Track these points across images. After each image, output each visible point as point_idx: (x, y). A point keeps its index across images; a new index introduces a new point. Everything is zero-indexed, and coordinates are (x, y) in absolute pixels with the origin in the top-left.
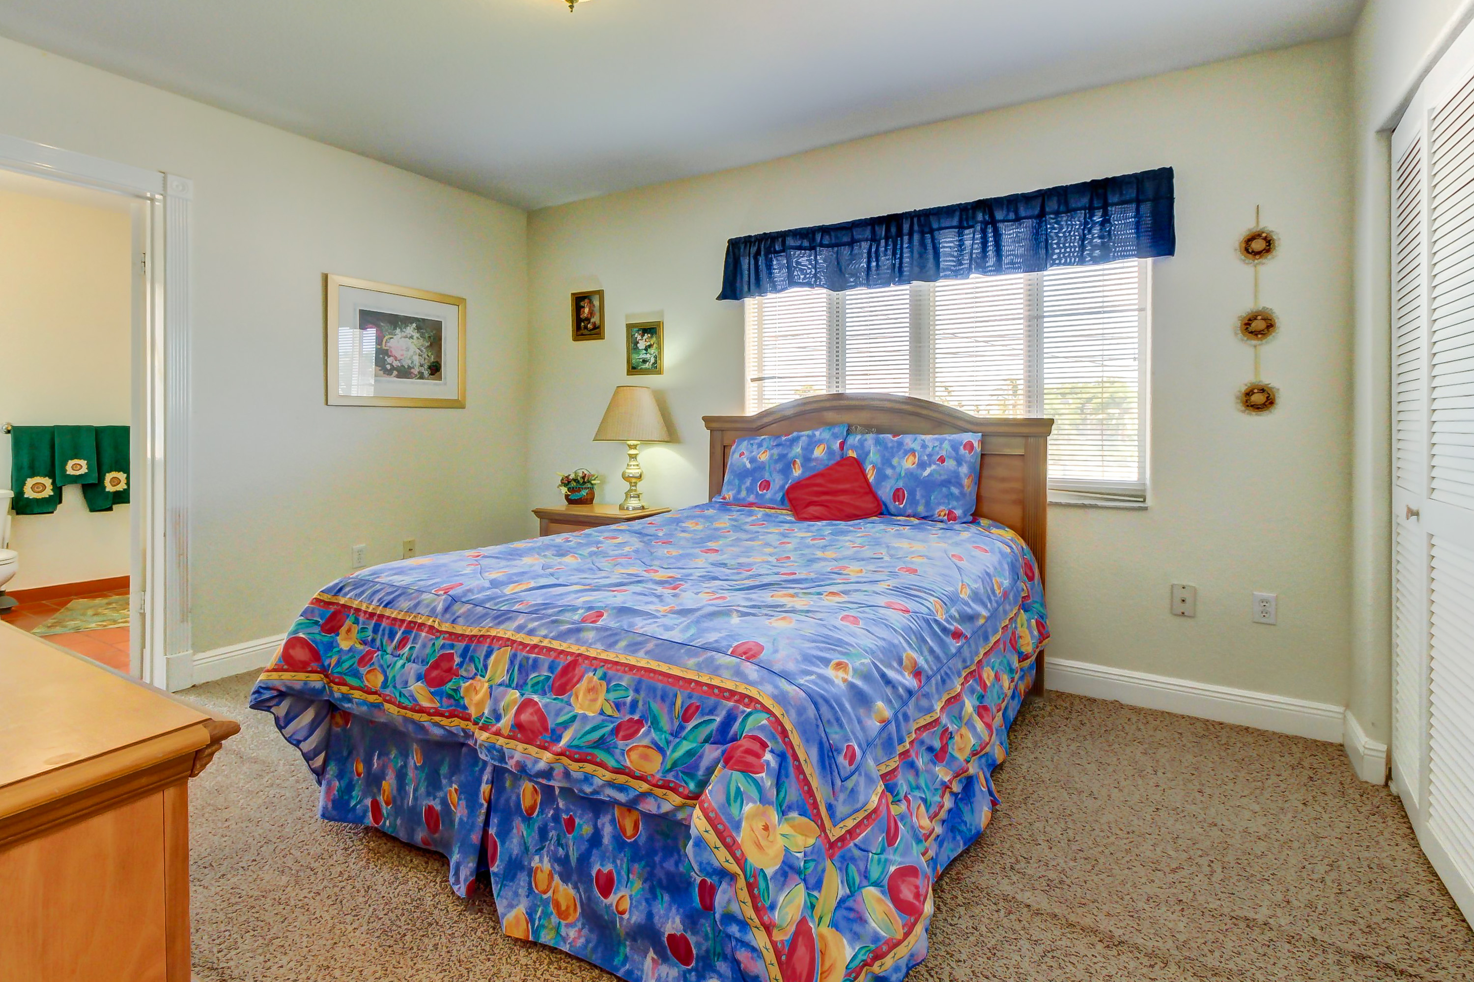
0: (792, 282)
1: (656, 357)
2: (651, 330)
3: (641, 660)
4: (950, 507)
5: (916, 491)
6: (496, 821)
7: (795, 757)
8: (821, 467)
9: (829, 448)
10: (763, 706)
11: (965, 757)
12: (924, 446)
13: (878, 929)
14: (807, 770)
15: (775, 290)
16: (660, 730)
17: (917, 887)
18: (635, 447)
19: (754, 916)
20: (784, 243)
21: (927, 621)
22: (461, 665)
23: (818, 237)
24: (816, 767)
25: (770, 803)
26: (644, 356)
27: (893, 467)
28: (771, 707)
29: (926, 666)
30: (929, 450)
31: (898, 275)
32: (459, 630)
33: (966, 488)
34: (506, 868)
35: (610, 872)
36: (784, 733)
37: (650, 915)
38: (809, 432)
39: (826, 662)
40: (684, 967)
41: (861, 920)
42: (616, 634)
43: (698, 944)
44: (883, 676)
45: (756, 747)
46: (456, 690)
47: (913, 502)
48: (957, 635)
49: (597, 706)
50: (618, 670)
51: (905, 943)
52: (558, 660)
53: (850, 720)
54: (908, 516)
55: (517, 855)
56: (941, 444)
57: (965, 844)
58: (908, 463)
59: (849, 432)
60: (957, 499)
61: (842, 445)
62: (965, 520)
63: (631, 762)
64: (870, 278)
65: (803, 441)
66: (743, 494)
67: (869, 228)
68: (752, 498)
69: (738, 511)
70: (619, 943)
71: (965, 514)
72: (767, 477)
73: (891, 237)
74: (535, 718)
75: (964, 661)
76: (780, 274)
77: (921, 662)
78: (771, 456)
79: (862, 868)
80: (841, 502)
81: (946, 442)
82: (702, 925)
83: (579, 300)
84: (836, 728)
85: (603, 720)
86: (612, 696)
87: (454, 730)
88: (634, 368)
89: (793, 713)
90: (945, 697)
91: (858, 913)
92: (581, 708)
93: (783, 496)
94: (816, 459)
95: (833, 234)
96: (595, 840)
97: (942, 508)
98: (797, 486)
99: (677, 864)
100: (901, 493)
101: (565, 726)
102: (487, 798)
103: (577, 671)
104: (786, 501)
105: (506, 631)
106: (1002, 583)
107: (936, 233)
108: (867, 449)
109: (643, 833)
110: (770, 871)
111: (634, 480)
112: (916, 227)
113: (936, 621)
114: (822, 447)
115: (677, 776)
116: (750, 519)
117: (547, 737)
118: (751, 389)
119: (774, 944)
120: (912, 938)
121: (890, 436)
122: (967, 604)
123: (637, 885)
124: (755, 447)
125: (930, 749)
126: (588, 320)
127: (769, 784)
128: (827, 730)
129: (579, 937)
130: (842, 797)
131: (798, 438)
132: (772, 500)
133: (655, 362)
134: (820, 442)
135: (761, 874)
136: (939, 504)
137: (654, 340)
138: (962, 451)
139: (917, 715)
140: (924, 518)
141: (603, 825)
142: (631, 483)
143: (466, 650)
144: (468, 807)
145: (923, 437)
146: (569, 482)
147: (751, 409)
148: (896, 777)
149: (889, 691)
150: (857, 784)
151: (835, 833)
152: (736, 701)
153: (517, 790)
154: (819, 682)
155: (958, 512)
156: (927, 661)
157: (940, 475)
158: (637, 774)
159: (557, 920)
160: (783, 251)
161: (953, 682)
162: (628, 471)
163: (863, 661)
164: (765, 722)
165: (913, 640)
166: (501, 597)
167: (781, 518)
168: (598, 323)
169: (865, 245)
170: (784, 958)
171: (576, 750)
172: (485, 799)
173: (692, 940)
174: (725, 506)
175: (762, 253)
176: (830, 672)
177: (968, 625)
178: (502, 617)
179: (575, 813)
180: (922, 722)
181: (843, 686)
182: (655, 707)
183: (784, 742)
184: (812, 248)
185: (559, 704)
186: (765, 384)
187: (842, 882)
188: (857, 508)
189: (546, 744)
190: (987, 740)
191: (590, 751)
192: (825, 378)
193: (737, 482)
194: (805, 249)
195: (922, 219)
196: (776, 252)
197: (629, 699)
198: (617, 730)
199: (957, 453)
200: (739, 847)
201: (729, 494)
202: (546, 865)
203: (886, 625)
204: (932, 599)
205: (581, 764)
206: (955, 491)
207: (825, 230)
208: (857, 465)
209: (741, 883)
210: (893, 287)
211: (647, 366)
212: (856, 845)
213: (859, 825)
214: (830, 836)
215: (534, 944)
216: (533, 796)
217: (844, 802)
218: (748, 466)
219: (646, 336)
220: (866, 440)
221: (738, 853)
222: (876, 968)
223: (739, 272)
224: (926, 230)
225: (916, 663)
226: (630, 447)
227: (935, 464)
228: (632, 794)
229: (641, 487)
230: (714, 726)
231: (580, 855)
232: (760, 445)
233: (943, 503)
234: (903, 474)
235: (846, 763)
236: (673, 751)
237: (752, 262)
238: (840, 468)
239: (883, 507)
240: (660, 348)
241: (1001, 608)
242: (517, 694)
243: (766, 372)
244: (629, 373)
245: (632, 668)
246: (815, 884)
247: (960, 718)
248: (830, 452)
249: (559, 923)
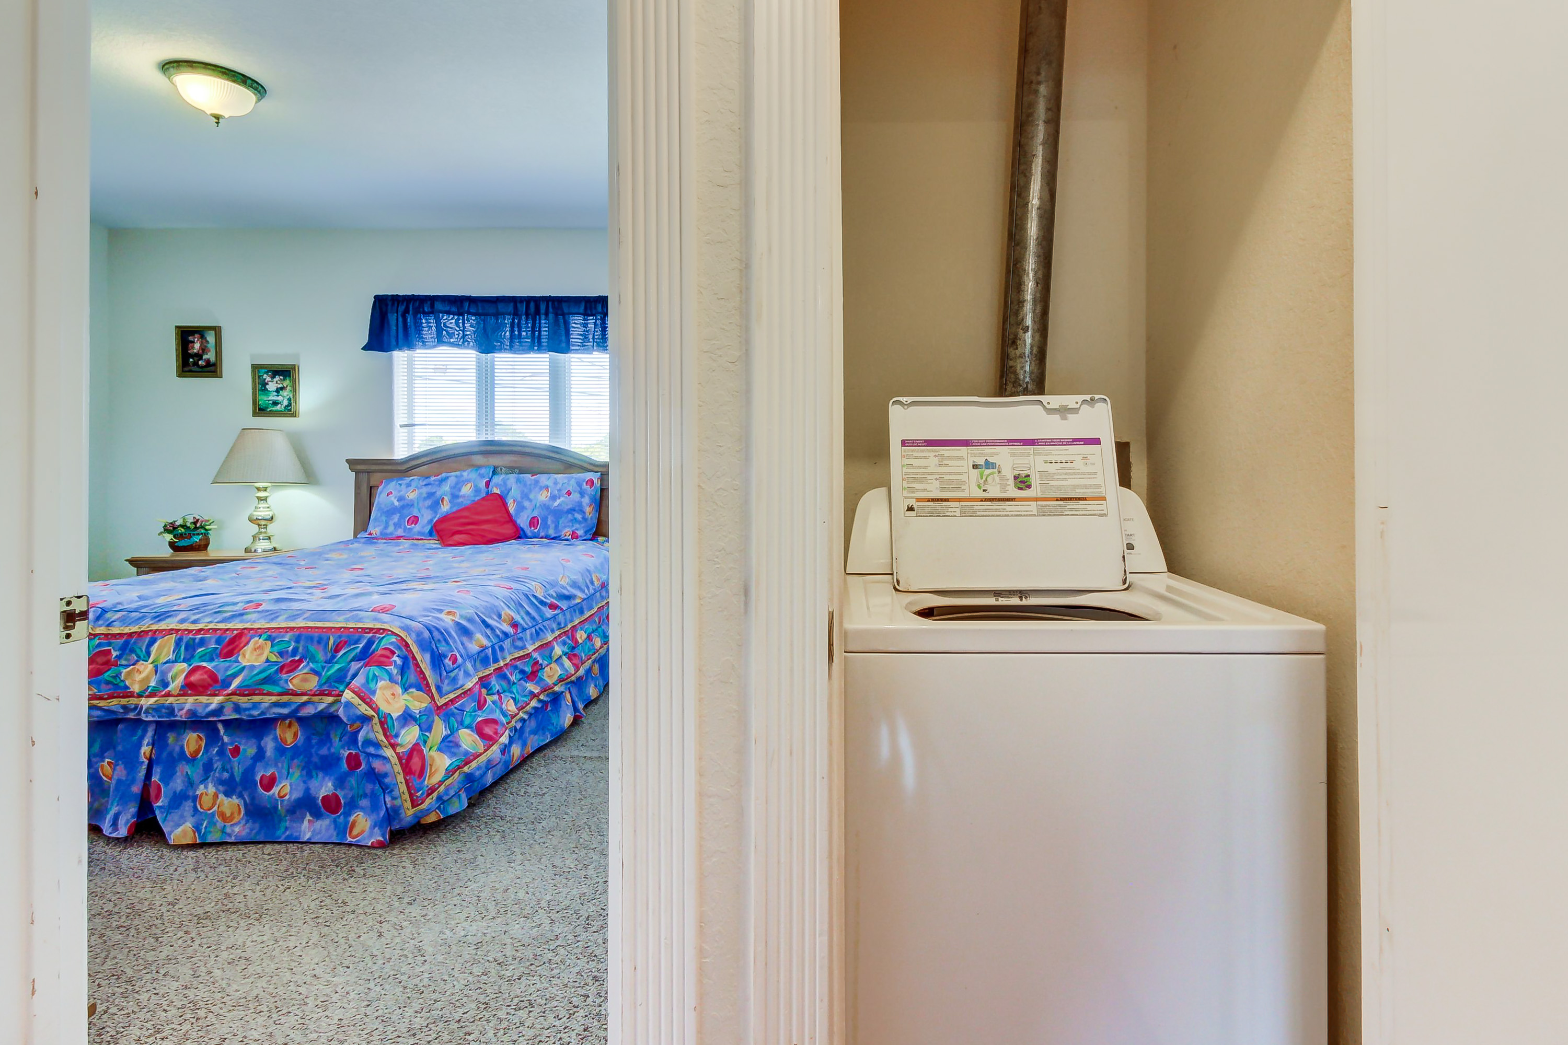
0: (440, 341)
1: (289, 400)
2: (286, 372)
3: (300, 623)
4: (574, 528)
5: (547, 518)
6: (159, 770)
7: (414, 658)
8: (467, 503)
9: (475, 486)
10: (392, 632)
11: (553, 681)
12: (556, 483)
13: (468, 748)
14: (423, 666)
15: (424, 345)
16: (317, 662)
17: (496, 729)
18: (265, 489)
19: (384, 739)
20: (432, 306)
21: (527, 596)
22: (119, 657)
23: (466, 305)
24: (429, 666)
25: (397, 683)
26: (275, 398)
27: (530, 501)
28: (399, 633)
29: (522, 622)
30: (559, 486)
31: (536, 344)
32: (115, 630)
33: (587, 514)
34: (169, 803)
35: (273, 774)
36: (407, 645)
37: (307, 790)
38: (458, 473)
39: (441, 611)
40: (334, 816)
41: (457, 745)
42: (277, 613)
43: (345, 797)
44: (484, 622)
45: (388, 653)
46: (117, 676)
47: (546, 526)
48: (553, 607)
49: (264, 658)
50: (281, 632)
51: (485, 754)
52: (224, 636)
53: (455, 642)
54: (542, 538)
55: (182, 790)
56: (569, 481)
57: (551, 736)
58: (543, 497)
59: (494, 473)
60: (580, 522)
61: (488, 484)
62: (585, 538)
63: (293, 685)
64: (515, 344)
65: (452, 480)
66: (391, 529)
67: (512, 304)
68: (400, 532)
69: (385, 543)
70: (280, 821)
71: (586, 532)
72: (415, 513)
73: (530, 314)
74: (206, 676)
75: (559, 624)
76: (429, 333)
77: (518, 618)
78: (421, 494)
79: (459, 719)
80: (484, 530)
81: (573, 480)
82: (349, 781)
83: (185, 335)
84: (444, 643)
85: (269, 665)
86: (276, 649)
87: (114, 708)
88: (260, 409)
89: (414, 635)
90: (537, 644)
91: (456, 743)
92: (249, 661)
93: (432, 528)
94: (463, 496)
95: (480, 304)
96: (260, 755)
97: (567, 530)
98: (443, 520)
99: (329, 749)
100: (536, 521)
101: (235, 676)
102: (148, 757)
103: (244, 639)
104: (434, 533)
105: (171, 623)
106: (601, 578)
107: (567, 316)
108: (509, 486)
109: (302, 738)
110: (395, 715)
111: (263, 523)
112: (551, 310)
113: (534, 596)
114: (469, 485)
115: (330, 686)
116: (397, 549)
117: (217, 687)
118: (400, 435)
119: (397, 754)
120: (489, 752)
121: (529, 476)
122: (564, 588)
123: (296, 774)
124: (403, 487)
125: (522, 672)
126: (199, 356)
127: (396, 672)
128: (438, 645)
129: (244, 829)
130: (446, 682)
131: (447, 478)
132: (420, 533)
133: (290, 405)
134: (468, 481)
135: (389, 716)
136: (565, 527)
137: (287, 383)
138: (585, 486)
139: (512, 650)
140: (553, 539)
141: (266, 743)
142: (259, 525)
143: (126, 644)
144: (126, 768)
145: (556, 476)
146: (175, 528)
147: (400, 453)
148: (490, 679)
149: (488, 632)
150: (457, 675)
151: (441, 702)
152: (373, 633)
153: (180, 743)
154: (434, 620)
155: (580, 533)
156: (523, 618)
157: (567, 505)
158: (299, 692)
159: (222, 824)
160: (432, 313)
161: (545, 634)
162: (255, 513)
163: (469, 611)
164: (394, 640)
165: (512, 605)
166: (153, 605)
167: (428, 546)
168: (213, 359)
169: (508, 321)
170: (404, 761)
171: (246, 688)
172: (146, 758)
173: (340, 794)
174: (371, 540)
175: (411, 312)
176: (443, 616)
177: (565, 602)
178: (160, 616)
179: (240, 743)
180: (517, 655)
181: (451, 623)
182: (312, 649)
183: (407, 650)
184: (460, 314)
185: (227, 664)
186: (416, 431)
187: (445, 727)
188: (498, 533)
189: (217, 692)
190: (573, 673)
191: (257, 687)
192: (474, 427)
193: (384, 518)
194: (454, 314)
195: (556, 303)
196: (424, 313)
197: (291, 648)
198: (281, 669)
199: (581, 488)
200: (374, 702)
201: (375, 529)
202: (211, 789)
203: (491, 595)
204: (533, 583)
205: (249, 698)
206: (579, 516)
207: (472, 300)
208: (501, 500)
209: (376, 720)
210: (532, 355)
211: (278, 408)
212: (455, 708)
213: (458, 697)
214: (438, 703)
215: (202, 845)
216: (197, 742)
217: (448, 684)
218: (396, 503)
219: (277, 378)
220: (508, 479)
221: (374, 706)
222: (466, 769)
223: (386, 325)
224: (559, 312)
225: (513, 618)
226: (258, 489)
227: (563, 496)
228: (293, 707)
229: (272, 529)
230: (358, 650)
231: (245, 770)
232: (409, 485)
233: (569, 526)
234: (538, 505)
235: (450, 663)
236: (327, 671)
237: (400, 319)
238: (484, 503)
239: (522, 533)
240: (294, 390)
241: (598, 594)
242: (185, 665)
243: (416, 419)
244: (255, 414)
245: (292, 629)
246: (427, 728)
247: (551, 658)
248: (477, 490)
249: (225, 826)
